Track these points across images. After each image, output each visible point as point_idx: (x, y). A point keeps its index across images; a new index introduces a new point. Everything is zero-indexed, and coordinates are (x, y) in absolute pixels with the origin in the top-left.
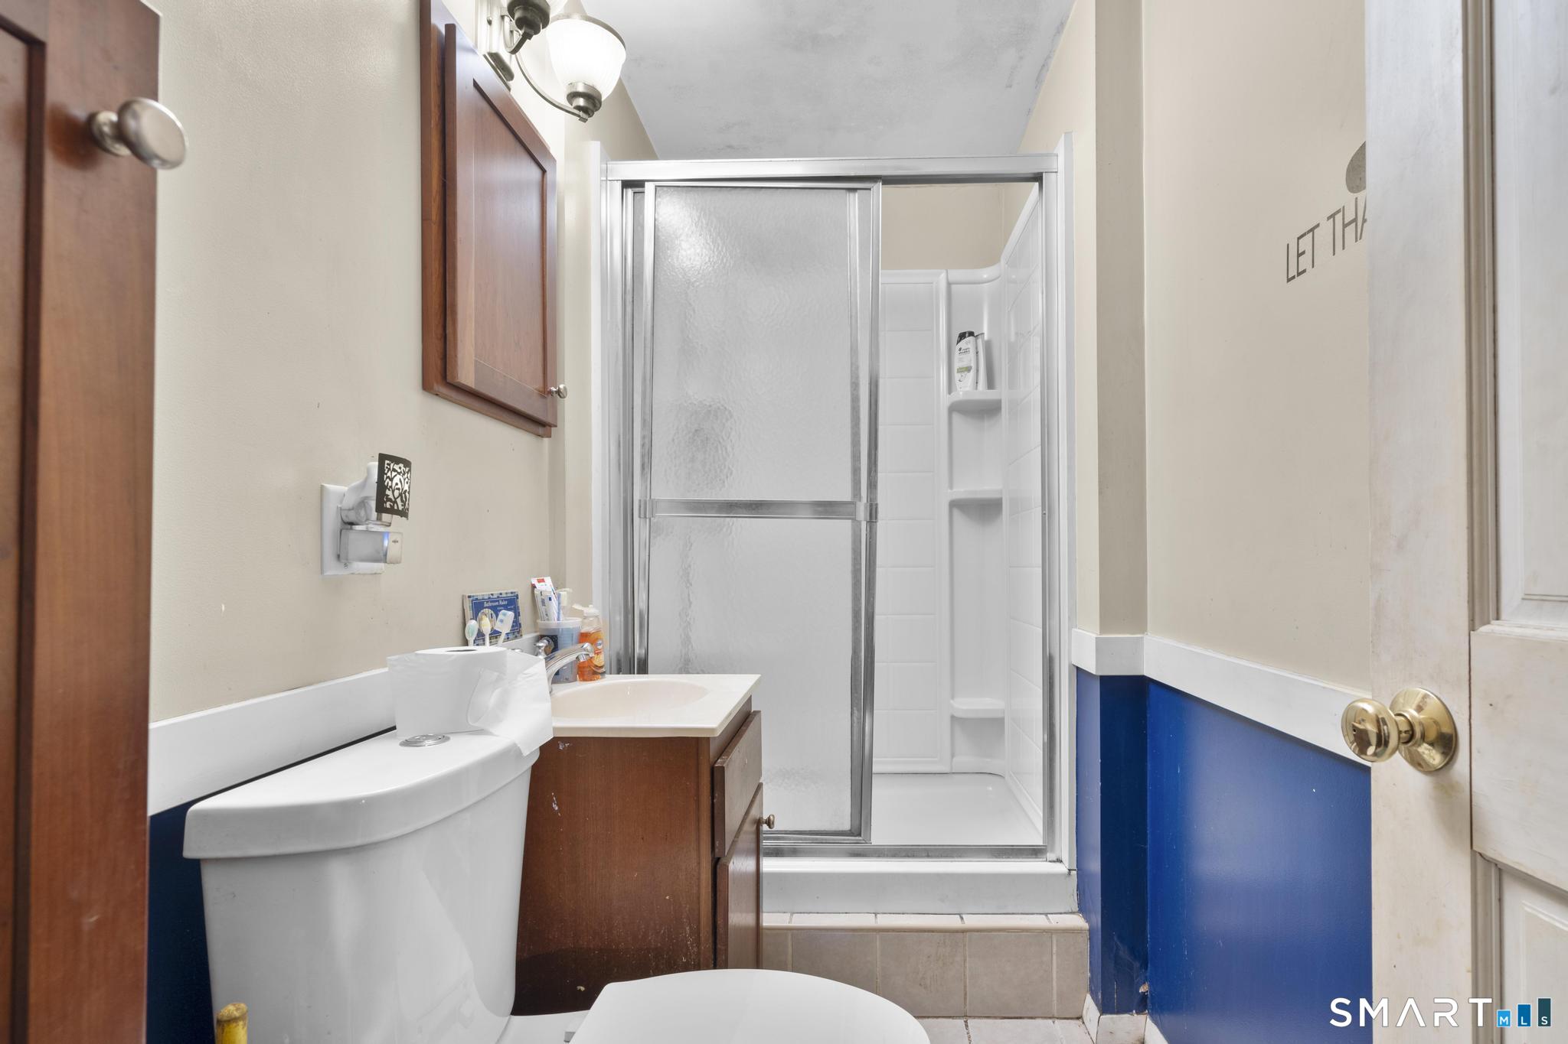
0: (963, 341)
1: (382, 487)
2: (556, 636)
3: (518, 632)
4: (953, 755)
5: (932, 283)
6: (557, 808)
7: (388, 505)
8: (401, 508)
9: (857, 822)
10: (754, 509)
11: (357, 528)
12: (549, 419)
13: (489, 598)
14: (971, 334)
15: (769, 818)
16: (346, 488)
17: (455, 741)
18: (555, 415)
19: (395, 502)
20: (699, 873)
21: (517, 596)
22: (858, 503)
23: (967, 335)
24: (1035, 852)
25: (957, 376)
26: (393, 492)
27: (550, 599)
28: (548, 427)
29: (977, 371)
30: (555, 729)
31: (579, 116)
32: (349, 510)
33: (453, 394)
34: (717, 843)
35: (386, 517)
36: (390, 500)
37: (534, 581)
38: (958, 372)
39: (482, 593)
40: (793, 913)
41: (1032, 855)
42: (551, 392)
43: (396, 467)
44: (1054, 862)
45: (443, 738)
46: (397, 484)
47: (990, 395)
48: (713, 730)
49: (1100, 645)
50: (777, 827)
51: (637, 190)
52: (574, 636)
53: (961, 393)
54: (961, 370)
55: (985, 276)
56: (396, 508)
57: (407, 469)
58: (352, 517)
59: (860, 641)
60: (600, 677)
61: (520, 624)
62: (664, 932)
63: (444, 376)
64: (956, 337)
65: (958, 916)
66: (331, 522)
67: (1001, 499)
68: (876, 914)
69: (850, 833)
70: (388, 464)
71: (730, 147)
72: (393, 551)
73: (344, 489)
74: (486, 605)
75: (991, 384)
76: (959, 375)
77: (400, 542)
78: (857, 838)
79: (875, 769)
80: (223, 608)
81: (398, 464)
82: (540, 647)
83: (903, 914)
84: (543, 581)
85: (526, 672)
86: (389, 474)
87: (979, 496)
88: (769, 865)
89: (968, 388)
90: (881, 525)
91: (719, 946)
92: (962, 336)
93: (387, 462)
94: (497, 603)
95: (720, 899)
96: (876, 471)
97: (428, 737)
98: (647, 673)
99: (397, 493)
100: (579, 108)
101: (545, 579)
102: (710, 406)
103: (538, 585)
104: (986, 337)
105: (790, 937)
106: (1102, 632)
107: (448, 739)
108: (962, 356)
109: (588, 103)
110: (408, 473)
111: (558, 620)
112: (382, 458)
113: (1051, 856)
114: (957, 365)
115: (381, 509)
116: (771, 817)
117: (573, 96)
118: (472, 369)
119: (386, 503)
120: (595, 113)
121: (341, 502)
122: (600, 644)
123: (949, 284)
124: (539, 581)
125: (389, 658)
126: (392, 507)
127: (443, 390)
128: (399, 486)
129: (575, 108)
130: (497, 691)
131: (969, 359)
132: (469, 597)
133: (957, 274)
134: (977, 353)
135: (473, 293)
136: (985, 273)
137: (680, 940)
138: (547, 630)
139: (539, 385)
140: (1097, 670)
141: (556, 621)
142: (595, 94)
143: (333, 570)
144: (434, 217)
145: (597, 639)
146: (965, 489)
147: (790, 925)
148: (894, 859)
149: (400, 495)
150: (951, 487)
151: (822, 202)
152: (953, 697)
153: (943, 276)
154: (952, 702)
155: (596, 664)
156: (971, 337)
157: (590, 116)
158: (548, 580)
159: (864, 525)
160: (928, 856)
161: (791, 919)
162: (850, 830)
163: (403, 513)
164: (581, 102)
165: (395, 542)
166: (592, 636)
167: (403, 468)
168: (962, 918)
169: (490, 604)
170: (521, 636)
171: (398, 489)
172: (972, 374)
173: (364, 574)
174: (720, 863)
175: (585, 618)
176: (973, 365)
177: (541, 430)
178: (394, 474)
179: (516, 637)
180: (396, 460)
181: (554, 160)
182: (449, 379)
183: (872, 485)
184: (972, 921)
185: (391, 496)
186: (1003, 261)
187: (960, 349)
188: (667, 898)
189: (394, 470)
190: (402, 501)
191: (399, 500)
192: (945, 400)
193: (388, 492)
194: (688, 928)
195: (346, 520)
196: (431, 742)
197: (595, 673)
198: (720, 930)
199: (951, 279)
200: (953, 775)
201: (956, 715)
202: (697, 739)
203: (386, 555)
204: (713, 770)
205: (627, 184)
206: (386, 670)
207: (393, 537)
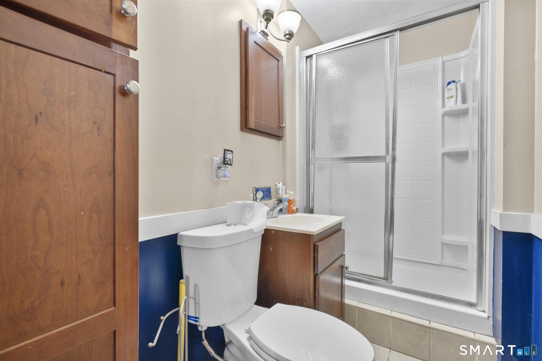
0: (450, 85)
1: (224, 158)
2: (281, 200)
3: (271, 198)
4: (442, 258)
5: (435, 64)
6: (271, 250)
7: (226, 162)
8: (229, 163)
9: (386, 275)
10: (347, 160)
11: (222, 169)
12: (281, 135)
13: (261, 188)
14: (454, 82)
15: (346, 266)
16: (219, 158)
17: (238, 226)
18: (283, 134)
19: (228, 162)
20: (310, 277)
21: (270, 188)
22: (387, 156)
23: (452, 82)
24: (471, 305)
25: (446, 101)
26: (227, 159)
27: (279, 189)
28: (281, 138)
29: (457, 97)
30: (266, 226)
31: (287, 41)
32: (219, 164)
33: (249, 131)
34: (316, 269)
35: (227, 166)
36: (226, 161)
37: (277, 184)
38: (447, 99)
39: (258, 186)
40: (359, 302)
41: (469, 305)
42: (281, 127)
43: (228, 152)
44: (481, 311)
45: (236, 225)
46: (228, 157)
47: (464, 106)
48: (313, 232)
49: (502, 217)
50: (349, 270)
51: (311, 58)
52: (287, 200)
53: (448, 107)
54: (448, 98)
55: (462, 55)
56: (228, 163)
57: (231, 153)
58: (219, 166)
59: (388, 208)
60: (295, 213)
61: (271, 196)
62: (300, 294)
63: (246, 126)
64: (446, 84)
65: (429, 321)
66: (215, 167)
67: (468, 151)
68: (392, 311)
69: (384, 279)
70: (226, 152)
71: (348, 33)
72: (228, 174)
73: (218, 159)
74: (260, 190)
75: (464, 100)
76: (448, 100)
77: (230, 172)
78: (386, 281)
79: (394, 256)
80: (189, 188)
81: (228, 151)
82: (275, 203)
83: (403, 314)
84: (279, 183)
85: (261, 209)
86: (226, 154)
87: (456, 150)
88: (347, 283)
89: (451, 105)
90: (397, 165)
91: (316, 303)
92: (449, 83)
93: (226, 151)
94: (263, 190)
95: (317, 287)
96: (395, 144)
97: (232, 224)
98: (313, 214)
99: (228, 159)
100: (287, 39)
101: (280, 183)
102: (334, 125)
103: (278, 185)
104: (462, 82)
105: (357, 310)
106: (504, 211)
107: (237, 225)
108: (449, 92)
109: (290, 36)
110: (231, 154)
111: (282, 195)
112: (225, 150)
113: (479, 308)
114: (446, 96)
115: (224, 163)
116: (347, 267)
117: (285, 35)
118: (254, 124)
119: (225, 162)
120: (292, 39)
121: (217, 162)
122: (294, 203)
123: (443, 63)
124: (278, 183)
125: (227, 203)
126: (227, 163)
127: (246, 130)
128: (229, 157)
129: (286, 39)
130: (250, 214)
131: (453, 92)
132: (255, 187)
133: (446, 58)
134: (457, 89)
135: (254, 101)
136: (462, 54)
137: (304, 297)
138: (279, 198)
139: (278, 125)
140: (500, 228)
141: (281, 196)
142: (291, 33)
143: (215, 179)
144: (243, 83)
145: (294, 202)
146: (451, 147)
147: (357, 306)
148: (401, 292)
149: (229, 160)
150: (443, 147)
151: (374, 45)
152: (443, 234)
153: (441, 59)
154: (442, 236)
155: (293, 209)
156: (454, 83)
157: (290, 40)
158: (281, 183)
159: (390, 164)
160: (416, 295)
161: (358, 304)
162: (384, 278)
163: (231, 165)
164: (288, 36)
165: (228, 172)
166: (292, 201)
167: (230, 152)
168: (430, 323)
169: (261, 190)
170: (272, 199)
171: (229, 158)
172: (454, 99)
173: (224, 181)
174: (317, 276)
175: (290, 195)
176: (454, 95)
177: (278, 138)
178: (228, 154)
179: (270, 200)
180: (228, 150)
181: (282, 57)
182: (247, 127)
183: (394, 149)
184: (433, 325)
185: (227, 160)
186: (470, 47)
187: (448, 89)
188: (301, 283)
189: (228, 153)
190: (230, 161)
191: (229, 161)
192: (441, 111)
193: (226, 159)
194: (307, 294)
195: (218, 167)
196: (233, 225)
197: (293, 212)
198: (317, 298)
199: (444, 60)
200: (443, 267)
201: (444, 242)
202: (310, 235)
203: (226, 176)
204: (314, 246)
205: (307, 57)
206: (226, 206)
207: (227, 171)
